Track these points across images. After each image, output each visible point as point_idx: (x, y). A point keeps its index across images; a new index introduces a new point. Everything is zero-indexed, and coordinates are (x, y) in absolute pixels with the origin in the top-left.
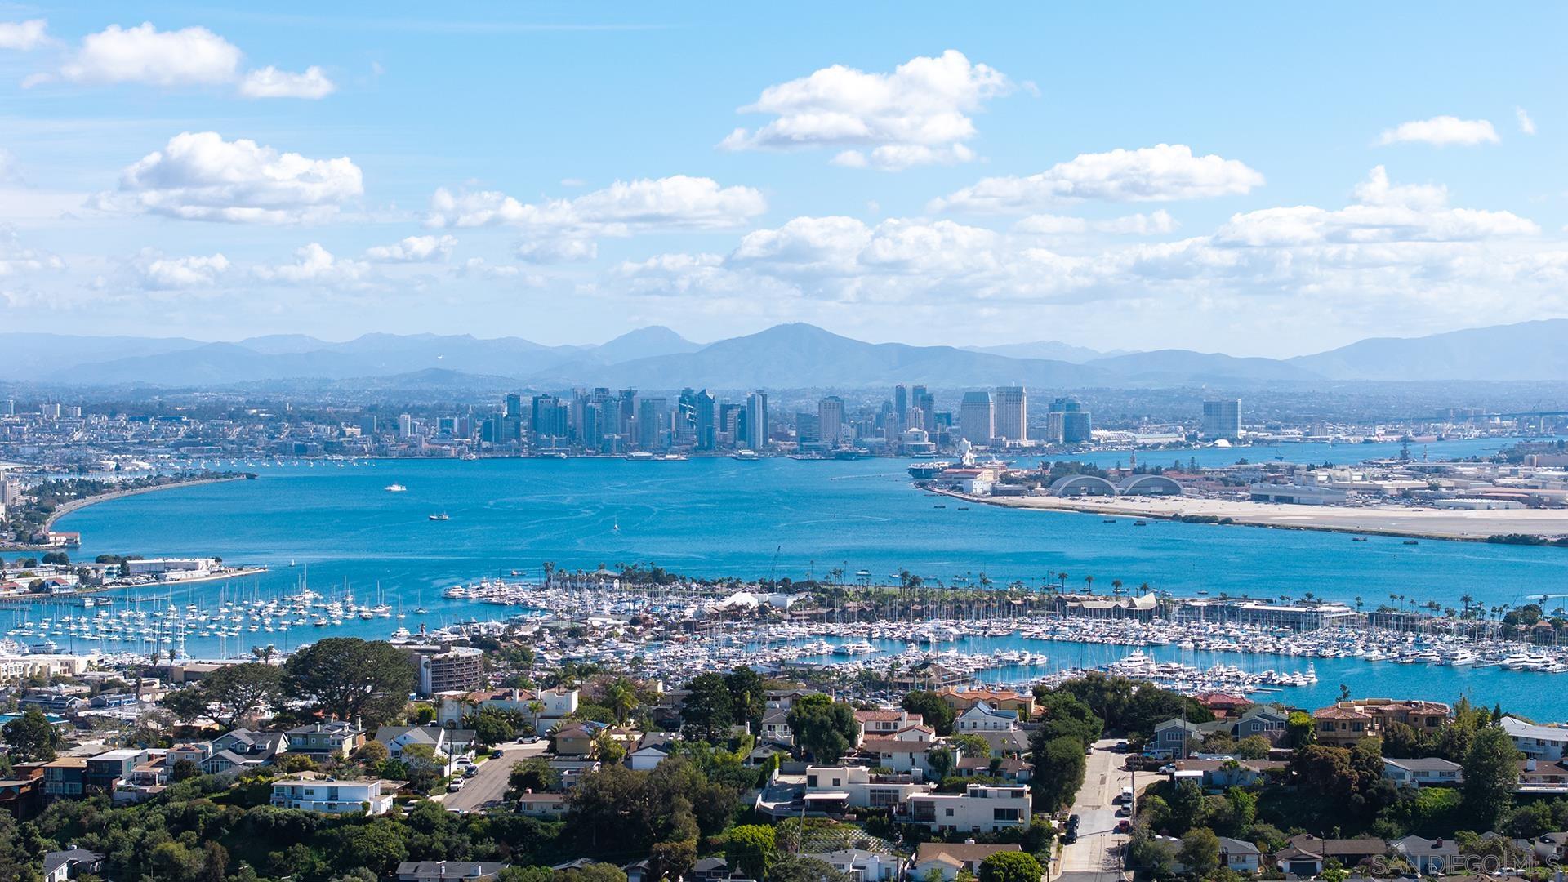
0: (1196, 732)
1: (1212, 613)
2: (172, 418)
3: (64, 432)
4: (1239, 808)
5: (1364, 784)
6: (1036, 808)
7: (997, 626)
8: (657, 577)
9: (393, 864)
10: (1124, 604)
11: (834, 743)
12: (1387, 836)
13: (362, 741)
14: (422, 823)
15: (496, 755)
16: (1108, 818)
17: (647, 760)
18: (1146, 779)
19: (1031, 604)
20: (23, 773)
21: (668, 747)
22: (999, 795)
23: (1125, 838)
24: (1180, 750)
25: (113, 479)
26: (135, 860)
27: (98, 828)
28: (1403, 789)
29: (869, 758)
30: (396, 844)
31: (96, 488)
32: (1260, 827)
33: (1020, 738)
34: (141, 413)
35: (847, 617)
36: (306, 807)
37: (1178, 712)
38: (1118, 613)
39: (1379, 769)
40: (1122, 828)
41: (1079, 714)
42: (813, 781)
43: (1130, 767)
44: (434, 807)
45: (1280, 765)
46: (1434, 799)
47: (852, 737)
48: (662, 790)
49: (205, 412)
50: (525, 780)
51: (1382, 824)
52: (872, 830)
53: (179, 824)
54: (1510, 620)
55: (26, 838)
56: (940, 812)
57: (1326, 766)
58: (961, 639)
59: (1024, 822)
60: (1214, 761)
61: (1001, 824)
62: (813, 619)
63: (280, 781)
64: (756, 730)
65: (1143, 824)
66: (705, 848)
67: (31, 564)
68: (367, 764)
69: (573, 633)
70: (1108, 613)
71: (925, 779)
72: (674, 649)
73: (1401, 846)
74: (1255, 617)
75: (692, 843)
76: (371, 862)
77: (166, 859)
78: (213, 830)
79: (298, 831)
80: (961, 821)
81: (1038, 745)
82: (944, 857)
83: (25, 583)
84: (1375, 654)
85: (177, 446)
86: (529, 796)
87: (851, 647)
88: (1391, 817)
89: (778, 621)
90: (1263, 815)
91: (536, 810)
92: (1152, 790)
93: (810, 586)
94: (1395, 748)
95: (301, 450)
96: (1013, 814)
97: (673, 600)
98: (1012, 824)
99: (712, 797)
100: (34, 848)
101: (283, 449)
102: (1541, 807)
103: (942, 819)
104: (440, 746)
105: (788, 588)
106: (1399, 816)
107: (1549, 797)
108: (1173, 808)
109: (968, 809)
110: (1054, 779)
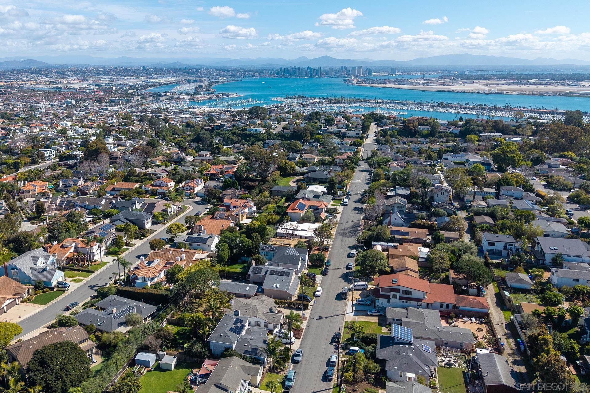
0: (388, 121)
1: (390, 103)
2: (229, 71)
3: (213, 73)
4: (394, 134)
5: (415, 130)
6: (362, 133)
7: (356, 105)
8: (303, 97)
9: (265, 140)
10: (376, 101)
11: (331, 123)
12: (418, 138)
13: (260, 122)
14: (269, 134)
15: (280, 124)
16: (373, 135)
17: (303, 125)
19: (362, 101)
20: (211, 126)
21: (306, 123)
22: (357, 131)
23: (376, 138)
24: (385, 124)
25: (220, 81)
26: (227, 139)
27: (222, 134)
28: (421, 131)
29: (337, 125)
30: (265, 137)
31: (218, 82)
32: (397, 136)
33: (361, 123)
34: (224, 70)
35: (333, 103)
36: (252, 132)
37: (385, 118)
38: (375, 103)
39: (417, 127)
40: (376, 136)
41: (370, 119)
42: (328, 129)
43: (377, 127)
44: (271, 132)
45: (401, 127)
46: (425, 132)
47: (334, 122)
48: (305, 130)
49: (234, 70)
50: (284, 128)
51: (417, 136)
52: (337, 136)
53: (234, 134)
54: (439, 104)
55: (212, 135)
57: (409, 127)
58: (350, 107)
59: (360, 135)
60: (391, 126)
61: (357, 135)
62: (327, 104)
63: (248, 128)
64: (319, 121)
65: (379, 136)
66: (311, 139)
67: (209, 94)
68: (261, 125)
69: (290, 106)
70: (374, 103)
71: (345, 129)
72: (306, 108)
73: (420, 140)
74: (397, 103)
75: (309, 138)
76: (262, 140)
77: (232, 139)
78: (238, 135)
79: (251, 135)
80: (350, 135)
81: (363, 123)
82: (348, 140)
83: (208, 97)
84: (417, 109)
85: (230, 76)
86: (285, 131)
87: (333, 108)
89: (322, 104)
90: (398, 135)
91: (286, 133)
92: (380, 130)
93: (327, 98)
94: (420, 124)
95: (249, 76)
96: (359, 134)
97: (306, 100)
98: (358, 135)
99: (312, 131)
100: (213, 137)
101: (246, 76)
102: (443, 134)
103: (348, 135)
104: (272, 123)
105: (323, 99)
106: (420, 135)
107: (444, 132)
108: (384, 133)
109: (352, 133)
110: (365, 129)
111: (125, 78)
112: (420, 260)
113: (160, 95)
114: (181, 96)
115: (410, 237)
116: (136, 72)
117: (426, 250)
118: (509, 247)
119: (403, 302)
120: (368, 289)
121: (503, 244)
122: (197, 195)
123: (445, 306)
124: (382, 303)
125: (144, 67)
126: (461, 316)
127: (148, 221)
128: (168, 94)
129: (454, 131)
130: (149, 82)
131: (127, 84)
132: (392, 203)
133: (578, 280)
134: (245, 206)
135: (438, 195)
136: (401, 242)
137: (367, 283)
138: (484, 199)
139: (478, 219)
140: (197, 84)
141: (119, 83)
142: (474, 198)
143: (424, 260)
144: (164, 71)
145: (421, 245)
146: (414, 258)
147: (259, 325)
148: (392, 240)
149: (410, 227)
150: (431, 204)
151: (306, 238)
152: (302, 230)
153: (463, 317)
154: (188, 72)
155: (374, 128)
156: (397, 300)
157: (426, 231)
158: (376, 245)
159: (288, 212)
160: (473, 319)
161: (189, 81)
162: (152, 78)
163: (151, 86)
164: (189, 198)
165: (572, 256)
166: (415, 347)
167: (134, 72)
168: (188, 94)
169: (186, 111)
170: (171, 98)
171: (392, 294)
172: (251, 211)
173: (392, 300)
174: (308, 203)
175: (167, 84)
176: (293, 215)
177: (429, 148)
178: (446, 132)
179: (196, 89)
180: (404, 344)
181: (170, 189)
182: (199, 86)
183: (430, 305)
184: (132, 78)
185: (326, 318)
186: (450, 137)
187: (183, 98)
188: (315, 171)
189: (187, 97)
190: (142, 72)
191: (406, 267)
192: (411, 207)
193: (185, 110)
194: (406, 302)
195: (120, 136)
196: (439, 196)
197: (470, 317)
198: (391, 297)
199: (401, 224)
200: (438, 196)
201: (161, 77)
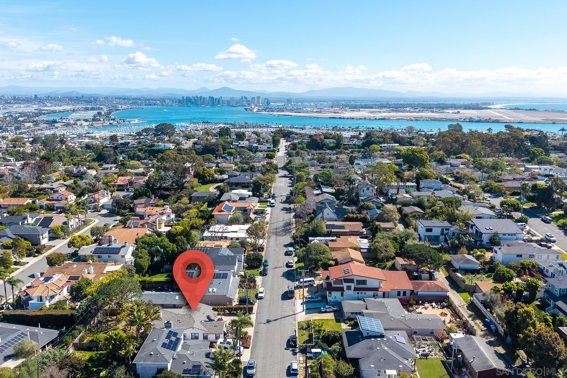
0: (296, 136)
1: (290, 127)
2: (129, 100)
3: (112, 102)
4: (303, 147)
5: (322, 143)
6: (273, 147)
11: (243, 138)
12: (325, 150)
13: (168, 138)
14: (179, 150)
15: (190, 141)
16: (284, 148)
17: (214, 141)
18: (289, 143)
20: (113, 144)
21: (217, 139)
22: (268, 145)
23: (286, 151)
24: (293, 139)
25: (121, 109)
26: (133, 156)
27: (126, 151)
28: (327, 144)
29: (248, 140)
31: (118, 110)
32: (306, 149)
33: (271, 138)
34: (124, 99)
35: (237, 128)
36: (160, 147)
37: (293, 134)
39: (324, 141)
40: (286, 150)
41: (279, 134)
42: (240, 143)
43: (287, 141)
44: (181, 147)
45: (309, 141)
46: (332, 145)
47: (245, 137)
48: (216, 145)
49: (134, 99)
50: (195, 143)
51: (324, 149)
52: (249, 150)
53: (140, 150)
55: (116, 152)
56: (259, 148)
57: (316, 140)
59: (272, 149)
60: (299, 140)
61: (268, 149)
63: (156, 144)
64: (230, 136)
65: (290, 149)
66: (224, 153)
67: (109, 120)
68: (169, 141)
70: (275, 128)
71: (256, 143)
73: (327, 152)
74: (297, 128)
75: (222, 152)
77: (138, 155)
78: (146, 151)
79: (159, 151)
80: (262, 149)
81: (273, 138)
82: (260, 154)
83: (108, 123)
85: (130, 104)
86: (196, 146)
91: (197, 148)
92: (290, 144)
93: (231, 124)
94: (326, 138)
95: (150, 105)
96: (270, 148)
97: (210, 126)
98: (270, 149)
99: (224, 146)
100: (117, 154)
101: (147, 105)
102: (347, 146)
103: (259, 149)
104: (181, 139)
105: (228, 124)
106: (326, 147)
107: (348, 145)
108: (294, 147)
109: (264, 147)
110: (276, 143)
111: (15, 106)
112: (362, 250)
113: (55, 122)
114: (79, 123)
115: (347, 230)
116: (28, 100)
117: (366, 241)
118: (445, 232)
119: (358, 293)
120: (315, 285)
121: (440, 229)
122: (103, 207)
123: (402, 293)
124: (335, 297)
125: (36, 96)
126: (420, 302)
127: (44, 235)
128: (64, 121)
129: (357, 143)
130: (43, 110)
131: (16, 112)
132: (321, 200)
133: (521, 256)
134: (162, 214)
135: (363, 190)
136: (338, 235)
137: (313, 279)
138: (407, 192)
139: (407, 210)
140: (96, 112)
141: (7, 111)
142: (398, 191)
143: (366, 251)
144: (59, 100)
145: (358, 237)
146: (355, 249)
147: (197, 338)
148: (328, 235)
149: (343, 221)
150: (358, 199)
151: (237, 239)
152: (232, 232)
153: (423, 303)
154: (85, 101)
155: (283, 143)
156: (351, 292)
157: (360, 224)
158: (313, 240)
159: (214, 215)
160: (434, 304)
161: (87, 109)
162: (46, 106)
163: (44, 114)
164: (94, 212)
165: (507, 234)
166: (388, 338)
167: (24, 100)
168: (86, 120)
169: (85, 136)
170: (68, 125)
171: (345, 285)
172: (169, 219)
173: (346, 292)
174: (234, 205)
175: (63, 112)
176: (220, 218)
177: (337, 158)
178: (351, 144)
179: (94, 116)
180: (376, 337)
181: (70, 203)
182: (98, 113)
183: (386, 294)
184: (22, 106)
186: (353, 148)
187: (81, 124)
188: (236, 176)
189: (85, 124)
190: (34, 100)
191: (352, 258)
193: (83, 135)
194: (362, 293)
195: (9, 158)
196: (365, 191)
197: (430, 302)
198: (345, 289)
199: (334, 219)
200: (363, 192)
201: (55, 106)
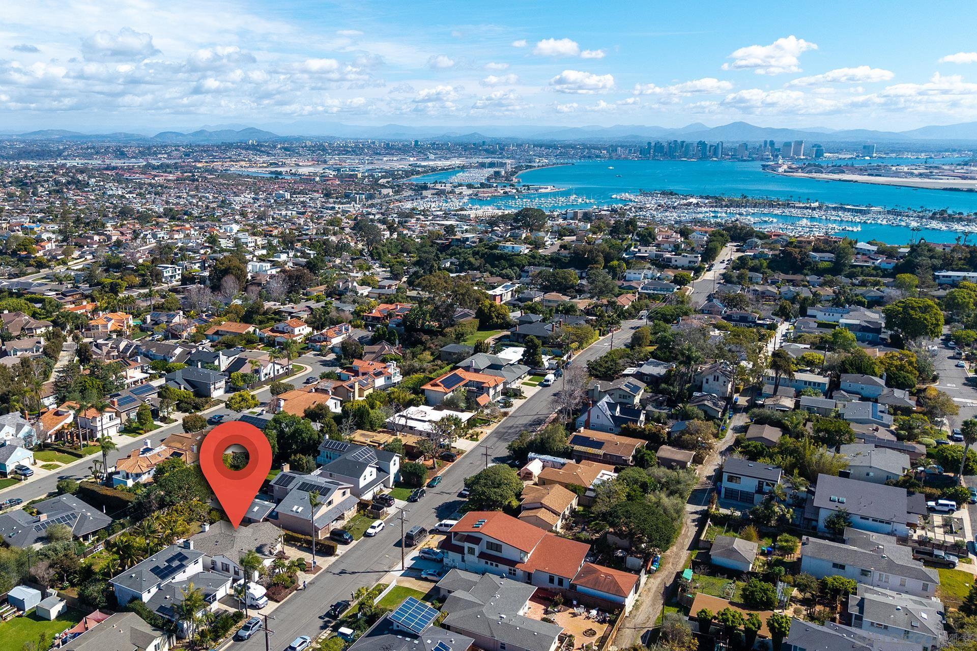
0: (758, 242)
1: (834, 209)
2: (556, 147)
3: (528, 152)
4: (761, 265)
5: (802, 259)
6: (702, 261)
7: (766, 211)
8: (671, 194)
9: (524, 266)
10: (808, 205)
11: (648, 240)
12: (805, 275)
13: (528, 235)
14: (533, 257)
15: (562, 240)
16: (723, 265)
17: (599, 243)
18: (739, 255)
19: (779, 204)
20: (447, 239)
22: (691, 257)
23: (726, 271)
24: (753, 246)
25: (536, 165)
26: (463, 262)
28: (815, 262)
29: (658, 246)
30: (525, 262)
31: (531, 167)
32: (766, 270)
34: (548, 147)
35: (721, 206)
36: (506, 251)
37: (757, 236)
38: (807, 208)
40: (726, 268)
41: (722, 235)
42: (639, 250)
43: (737, 251)
44: (539, 253)
45: (779, 253)
46: (826, 265)
47: (654, 239)
48: (596, 250)
49: (565, 147)
50: (565, 247)
51: (805, 271)
52: (653, 265)
53: (475, 254)
54: (934, 214)
56: (673, 261)
59: (697, 265)
60: (759, 251)
62: (712, 207)
63: (503, 244)
65: (732, 267)
67: (505, 186)
68: (526, 241)
70: (803, 208)
71: (672, 251)
72: (667, 214)
73: (808, 278)
74: (849, 210)
75: (602, 265)
76: (518, 266)
79: (502, 257)
80: (679, 263)
81: (707, 244)
82: (670, 273)
83: (502, 192)
85: (556, 156)
86: (563, 251)
88: (809, 269)
89: (701, 207)
90: (769, 267)
91: (562, 254)
92: (738, 258)
93: (715, 198)
94: (816, 250)
95: (589, 157)
96: (695, 262)
97: (674, 200)
98: (693, 265)
101: (584, 157)
102: (858, 269)
104: (548, 237)
105: (707, 198)
106: (811, 269)
108: (741, 264)
109: (681, 260)
110: (709, 254)
111: (385, 159)
112: (588, 494)
113: (425, 188)
114: (457, 191)
115: (601, 452)
116: (404, 149)
118: (766, 488)
119: (487, 563)
121: (755, 482)
122: (332, 350)
123: (556, 581)
124: (453, 561)
125: (416, 142)
126: (575, 602)
127: (217, 385)
128: (438, 186)
130: (418, 166)
131: (382, 169)
132: (612, 388)
133: (842, 567)
134: (378, 374)
135: (707, 380)
140: (491, 171)
141: (370, 167)
142: (776, 391)
144: (449, 149)
146: (575, 488)
148: (567, 453)
153: (578, 606)
154: (486, 151)
155: (728, 253)
158: (535, 459)
159: (424, 390)
160: (594, 612)
161: (482, 165)
162: (427, 159)
163: (418, 173)
164: (318, 355)
165: (871, 519)
166: (422, 643)
167: (400, 149)
168: (470, 186)
169: (455, 215)
170: (440, 193)
171: (467, 545)
173: (468, 557)
174: (470, 377)
175: (447, 169)
178: (867, 267)
179: (488, 179)
180: (405, 634)
181: (294, 339)
182: (495, 172)
184: (395, 159)
185: (353, 573)
186: (871, 275)
187: (461, 193)
188: (531, 323)
189: (466, 191)
190: (414, 149)
191: (541, 503)
192: (651, 397)
193: (452, 213)
194: (492, 564)
195: (308, 252)
196: (710, 382)
197: (588, 608)
198: (466, 551)
199: (607, 426)
201: (440, 159)
